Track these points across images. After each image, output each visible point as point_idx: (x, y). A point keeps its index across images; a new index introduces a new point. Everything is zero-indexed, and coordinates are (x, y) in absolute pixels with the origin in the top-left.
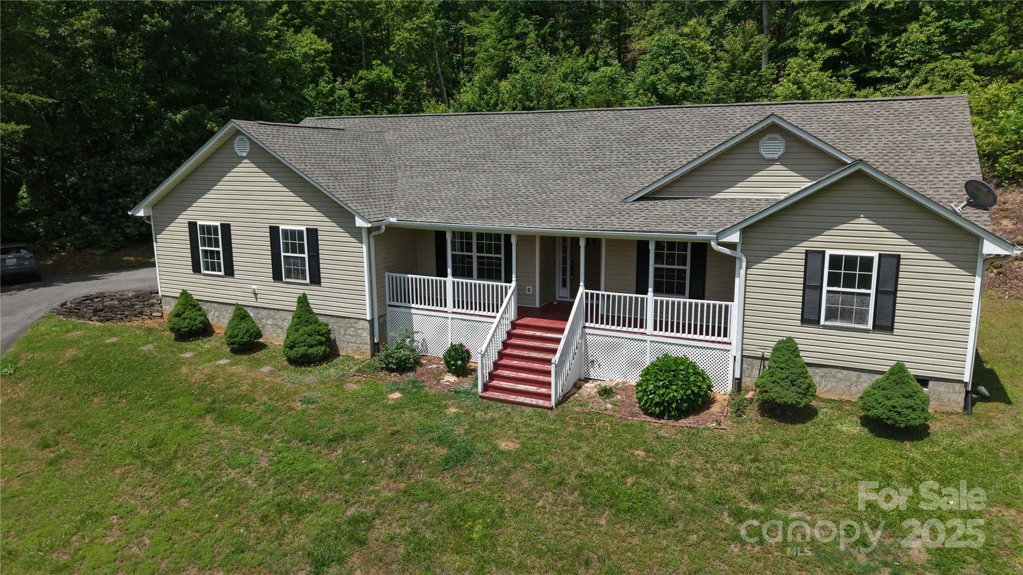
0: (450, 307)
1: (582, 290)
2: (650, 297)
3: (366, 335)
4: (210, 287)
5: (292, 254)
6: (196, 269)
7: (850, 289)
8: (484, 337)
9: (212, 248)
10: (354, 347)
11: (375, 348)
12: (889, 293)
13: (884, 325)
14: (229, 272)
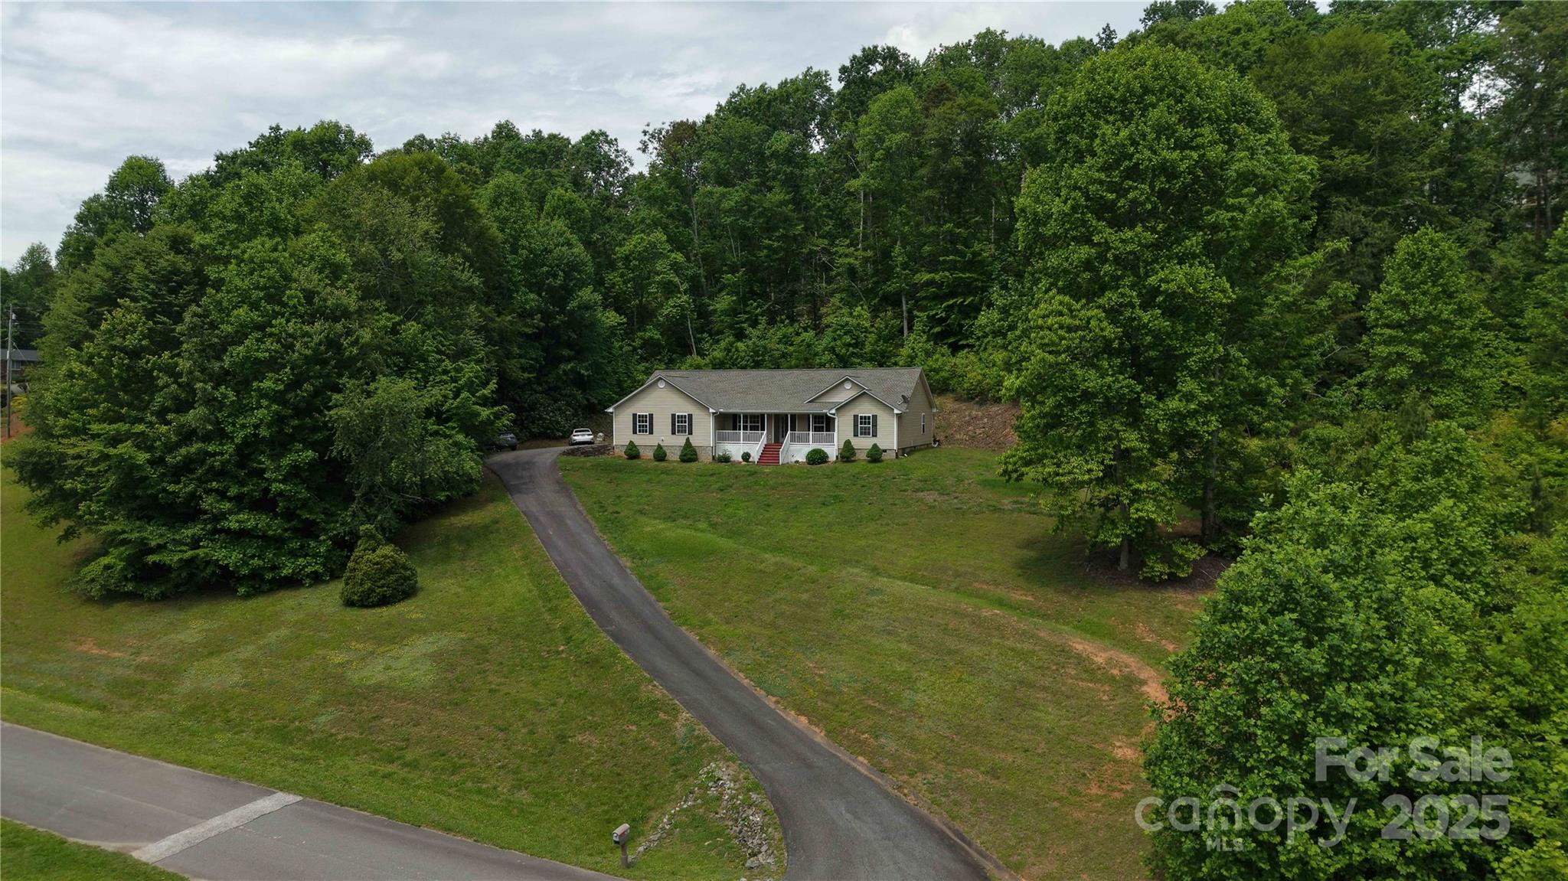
0: (741, 441)
1: (789, 432)
2: (811, 432)
3: (710, 452)
4: (641, 440)
5: (681, 424)
6: (635, 432)
7: (866, 426)
8: (756, 449)
9: (643, 424)
10: (705, 458)
11: (714, 457)
12: (875, 426)
13: (875, 435)
14: (651, 433)
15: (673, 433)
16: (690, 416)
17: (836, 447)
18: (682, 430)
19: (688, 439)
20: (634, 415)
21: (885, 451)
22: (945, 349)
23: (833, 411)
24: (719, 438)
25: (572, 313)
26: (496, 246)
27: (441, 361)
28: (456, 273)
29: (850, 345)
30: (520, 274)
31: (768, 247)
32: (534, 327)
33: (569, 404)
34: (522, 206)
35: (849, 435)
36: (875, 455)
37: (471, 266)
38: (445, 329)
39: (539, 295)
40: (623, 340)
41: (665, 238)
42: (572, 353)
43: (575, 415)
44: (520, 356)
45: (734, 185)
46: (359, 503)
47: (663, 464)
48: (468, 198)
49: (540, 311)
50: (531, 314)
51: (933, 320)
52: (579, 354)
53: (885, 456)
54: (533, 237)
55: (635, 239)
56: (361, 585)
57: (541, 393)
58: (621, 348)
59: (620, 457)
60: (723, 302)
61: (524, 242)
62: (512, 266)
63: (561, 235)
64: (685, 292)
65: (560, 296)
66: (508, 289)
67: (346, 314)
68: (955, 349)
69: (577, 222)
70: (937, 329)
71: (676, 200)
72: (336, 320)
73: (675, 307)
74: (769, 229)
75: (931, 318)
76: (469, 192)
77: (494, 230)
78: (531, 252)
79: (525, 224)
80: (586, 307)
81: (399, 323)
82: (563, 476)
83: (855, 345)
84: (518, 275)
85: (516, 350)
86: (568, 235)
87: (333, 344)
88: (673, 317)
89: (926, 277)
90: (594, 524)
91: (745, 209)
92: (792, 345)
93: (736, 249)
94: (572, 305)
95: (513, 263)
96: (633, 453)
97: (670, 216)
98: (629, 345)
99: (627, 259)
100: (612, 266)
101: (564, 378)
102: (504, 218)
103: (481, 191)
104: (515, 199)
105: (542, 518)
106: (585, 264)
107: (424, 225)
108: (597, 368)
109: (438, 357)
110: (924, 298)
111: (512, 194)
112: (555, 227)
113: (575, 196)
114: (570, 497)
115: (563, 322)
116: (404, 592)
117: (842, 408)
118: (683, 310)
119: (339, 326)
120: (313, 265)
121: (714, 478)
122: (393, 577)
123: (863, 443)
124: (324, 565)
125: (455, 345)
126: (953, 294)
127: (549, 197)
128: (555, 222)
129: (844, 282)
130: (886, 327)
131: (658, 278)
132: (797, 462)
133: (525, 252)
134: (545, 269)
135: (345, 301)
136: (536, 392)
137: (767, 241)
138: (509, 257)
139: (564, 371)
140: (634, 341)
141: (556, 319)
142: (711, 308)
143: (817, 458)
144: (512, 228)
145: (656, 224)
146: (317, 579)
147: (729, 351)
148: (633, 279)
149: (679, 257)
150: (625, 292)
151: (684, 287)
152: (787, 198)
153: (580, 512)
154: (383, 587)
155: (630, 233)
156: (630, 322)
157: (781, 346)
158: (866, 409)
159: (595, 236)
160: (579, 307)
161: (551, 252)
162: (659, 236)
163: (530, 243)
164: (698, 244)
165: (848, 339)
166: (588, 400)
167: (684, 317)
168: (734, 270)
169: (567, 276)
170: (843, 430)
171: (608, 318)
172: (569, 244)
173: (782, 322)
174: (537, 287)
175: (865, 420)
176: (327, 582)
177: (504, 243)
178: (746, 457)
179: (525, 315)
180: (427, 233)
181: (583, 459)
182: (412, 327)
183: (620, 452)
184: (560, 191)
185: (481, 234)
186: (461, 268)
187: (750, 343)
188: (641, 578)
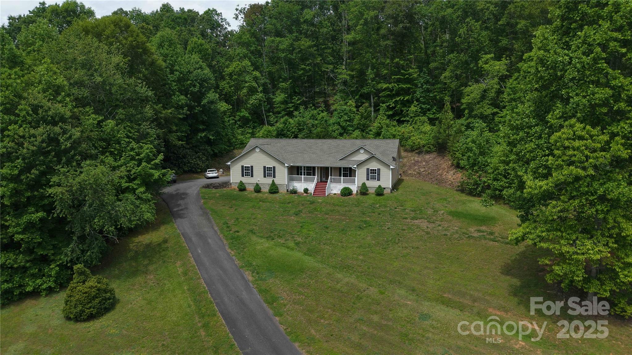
0: (303, 182)
1: (330, 177)
2: (342, 177)
3: (286, 188)
4: (246, 180)
5: (269, 172)
6: (243, 176)
7: (374, 174)
8: (311, 187)
9: (248, 171)
10: (283, 190)
11: (287, 190)
12: (379, 175)
13: (379, 180)
14: (252, 176)
15: (265, 177)
16: (274, 168)
17: (356, 186)
18: (269, 175)
19: (273, 181)
20: (242, 167)
21: (385, 188)
22: (395, 123)
23: (355, 166)
24: (291, 180)
25: (204, 105)
26: (161, 70)
27: (130, 142)
28: (138, 89)
29: (347, 121)
30: (175, 85)
31: (303, 69)
32: (183, 114)
33: (204, 154)
34: (176, 47)
35: (364, 179)
36: (380, 192)
37: (146, 85)
38: (132, 122)
39: (186, 96)
40: (230, 117)
41: (250, 64)
42: (205, 127)
43: (207, 160)
44: (177, 131)
45: (285, 37)
46: (76, 242)
47: (260, 195)
48: (144, 43)
49: (187, 105)
50: (182, 107)
51: (389, 108)
52: (208, 128)
53: (385, 192)
54: (182, 65)
55: (235, 64)
56: (75, 307)
57: (189, 149)
58: (229, 121)
59: (234, 189)
60: (279, 97)
61: (177, 68)
62: (171, 81)
63: (197, 63)
64: (261, 92)
65: (198, 97)
66: (169, 93)
67: (63, 119)
68: (400, 122)
69: (205, 57)
70: (391, 113)
71: (255, 44)
72: (55, 124)
73: (256, 100)
74: (303, 60)
75: (388, 107)
76: (145, 39)
77: (160, 62)
78: (181, 73)
79: (177, 57)
80: (212, 102)
81: (102, 121)
82: (204, 203)
83: (349, 121)
84: (174, 86)
85: (174, 128)
86: (201, 63)
87: (53, 140)
88: (255, 105)
89: (385, 86)
90: (225, 242)
91: (291, 49)
92: (316, 120)
93: (286, 69)
94: (204, 101)
95: (171, 79)
96: (242, 188)
97: (252, 52)
98: (233, 119)
99: (231, 75)
100: (223, 78)
101: (201, 140)
102: (166, 54)
103: (153, 39)
104: (172, 44)
105: (194, 239)
106: (210, 79)
107: (116, 59)
108: (218, 134)
109: (127, 140)
110: (383, 97)
111: (170, 41)
112: (194, 59)
113: (203, 42)
114: (209, 219)
115: (200, 111)
116: (105, 308)
117: (361, 164)
118: (260, 101)
119: (57, 129)
120: (40, 87)
121: (290, 205)
122: (97, 301)
123: (372, 184)
124: (55, 282)
125: (138, 131)
126: (398, 94)
127: (190, 42)
128: (193, 56)
129: (341, 87)
130: (366, 111)
131: (247, 85)
132: (335, 194)
133: (177, 73)
134: (189, 82)
135: (62, 110)
136: (186, 149)
137: (303, 66)
138: (169, 76)
139: (201, 137)
140: (235, 117)
141: (195, 109)
142: (274, 100)
143: (346, 192)
144: (170, 60)
145: (245, 56)
146: (50, 291)
147: (286, 124)
148: (233, 85)
149: (257, 74)
150: (230, 92)
151: (260, 89)
152: (313, 43)
153: (216, 231)
154: (90, 308)
155: (232, 61)
156: (233, 108)
157: (311, 121)
158: (374, 165)
159: (214, 63)
160: (208, 103)
161: (192, 73)
162: (247, 62)
163: (181, 68)
164: (267, 66)
165: (346, 117)
166: (213, 151)
167: (260, 105)
168: (285, 80)
169: (201, 85)
170: (360, 177)
171: (222, 106)
172: (201, 68)
173: (311, 107)
174: (185, 92)
175: (373, 171)
176: (58, 292)
177: (166, 68)
178: (306, 190)
179: (179, 107)
180: (118, 65)
181: (214, 190)
182: (111, 123)
183: (235, 187)
184: (195, 39)
185: (153, 63)
186: (140, 85)
187: (296, 119)
188: (261, 291)
